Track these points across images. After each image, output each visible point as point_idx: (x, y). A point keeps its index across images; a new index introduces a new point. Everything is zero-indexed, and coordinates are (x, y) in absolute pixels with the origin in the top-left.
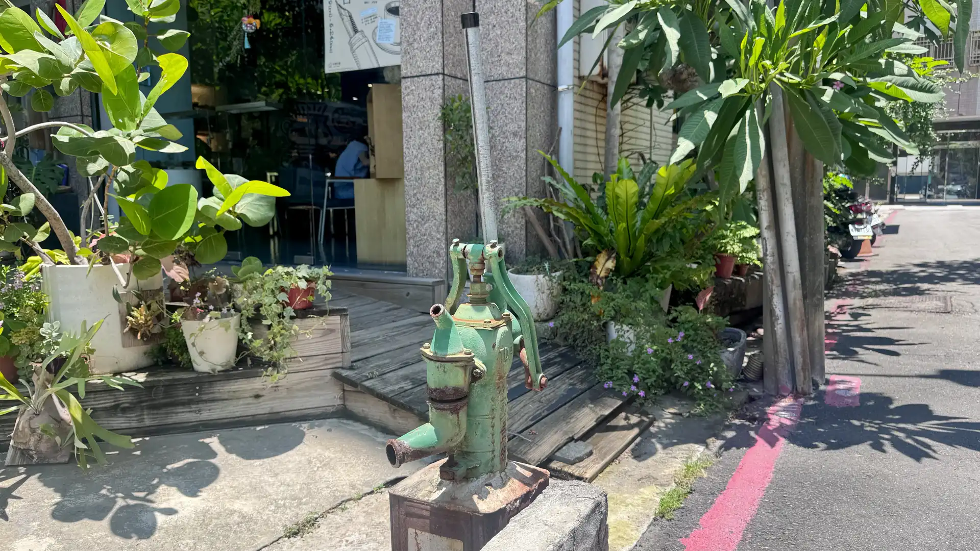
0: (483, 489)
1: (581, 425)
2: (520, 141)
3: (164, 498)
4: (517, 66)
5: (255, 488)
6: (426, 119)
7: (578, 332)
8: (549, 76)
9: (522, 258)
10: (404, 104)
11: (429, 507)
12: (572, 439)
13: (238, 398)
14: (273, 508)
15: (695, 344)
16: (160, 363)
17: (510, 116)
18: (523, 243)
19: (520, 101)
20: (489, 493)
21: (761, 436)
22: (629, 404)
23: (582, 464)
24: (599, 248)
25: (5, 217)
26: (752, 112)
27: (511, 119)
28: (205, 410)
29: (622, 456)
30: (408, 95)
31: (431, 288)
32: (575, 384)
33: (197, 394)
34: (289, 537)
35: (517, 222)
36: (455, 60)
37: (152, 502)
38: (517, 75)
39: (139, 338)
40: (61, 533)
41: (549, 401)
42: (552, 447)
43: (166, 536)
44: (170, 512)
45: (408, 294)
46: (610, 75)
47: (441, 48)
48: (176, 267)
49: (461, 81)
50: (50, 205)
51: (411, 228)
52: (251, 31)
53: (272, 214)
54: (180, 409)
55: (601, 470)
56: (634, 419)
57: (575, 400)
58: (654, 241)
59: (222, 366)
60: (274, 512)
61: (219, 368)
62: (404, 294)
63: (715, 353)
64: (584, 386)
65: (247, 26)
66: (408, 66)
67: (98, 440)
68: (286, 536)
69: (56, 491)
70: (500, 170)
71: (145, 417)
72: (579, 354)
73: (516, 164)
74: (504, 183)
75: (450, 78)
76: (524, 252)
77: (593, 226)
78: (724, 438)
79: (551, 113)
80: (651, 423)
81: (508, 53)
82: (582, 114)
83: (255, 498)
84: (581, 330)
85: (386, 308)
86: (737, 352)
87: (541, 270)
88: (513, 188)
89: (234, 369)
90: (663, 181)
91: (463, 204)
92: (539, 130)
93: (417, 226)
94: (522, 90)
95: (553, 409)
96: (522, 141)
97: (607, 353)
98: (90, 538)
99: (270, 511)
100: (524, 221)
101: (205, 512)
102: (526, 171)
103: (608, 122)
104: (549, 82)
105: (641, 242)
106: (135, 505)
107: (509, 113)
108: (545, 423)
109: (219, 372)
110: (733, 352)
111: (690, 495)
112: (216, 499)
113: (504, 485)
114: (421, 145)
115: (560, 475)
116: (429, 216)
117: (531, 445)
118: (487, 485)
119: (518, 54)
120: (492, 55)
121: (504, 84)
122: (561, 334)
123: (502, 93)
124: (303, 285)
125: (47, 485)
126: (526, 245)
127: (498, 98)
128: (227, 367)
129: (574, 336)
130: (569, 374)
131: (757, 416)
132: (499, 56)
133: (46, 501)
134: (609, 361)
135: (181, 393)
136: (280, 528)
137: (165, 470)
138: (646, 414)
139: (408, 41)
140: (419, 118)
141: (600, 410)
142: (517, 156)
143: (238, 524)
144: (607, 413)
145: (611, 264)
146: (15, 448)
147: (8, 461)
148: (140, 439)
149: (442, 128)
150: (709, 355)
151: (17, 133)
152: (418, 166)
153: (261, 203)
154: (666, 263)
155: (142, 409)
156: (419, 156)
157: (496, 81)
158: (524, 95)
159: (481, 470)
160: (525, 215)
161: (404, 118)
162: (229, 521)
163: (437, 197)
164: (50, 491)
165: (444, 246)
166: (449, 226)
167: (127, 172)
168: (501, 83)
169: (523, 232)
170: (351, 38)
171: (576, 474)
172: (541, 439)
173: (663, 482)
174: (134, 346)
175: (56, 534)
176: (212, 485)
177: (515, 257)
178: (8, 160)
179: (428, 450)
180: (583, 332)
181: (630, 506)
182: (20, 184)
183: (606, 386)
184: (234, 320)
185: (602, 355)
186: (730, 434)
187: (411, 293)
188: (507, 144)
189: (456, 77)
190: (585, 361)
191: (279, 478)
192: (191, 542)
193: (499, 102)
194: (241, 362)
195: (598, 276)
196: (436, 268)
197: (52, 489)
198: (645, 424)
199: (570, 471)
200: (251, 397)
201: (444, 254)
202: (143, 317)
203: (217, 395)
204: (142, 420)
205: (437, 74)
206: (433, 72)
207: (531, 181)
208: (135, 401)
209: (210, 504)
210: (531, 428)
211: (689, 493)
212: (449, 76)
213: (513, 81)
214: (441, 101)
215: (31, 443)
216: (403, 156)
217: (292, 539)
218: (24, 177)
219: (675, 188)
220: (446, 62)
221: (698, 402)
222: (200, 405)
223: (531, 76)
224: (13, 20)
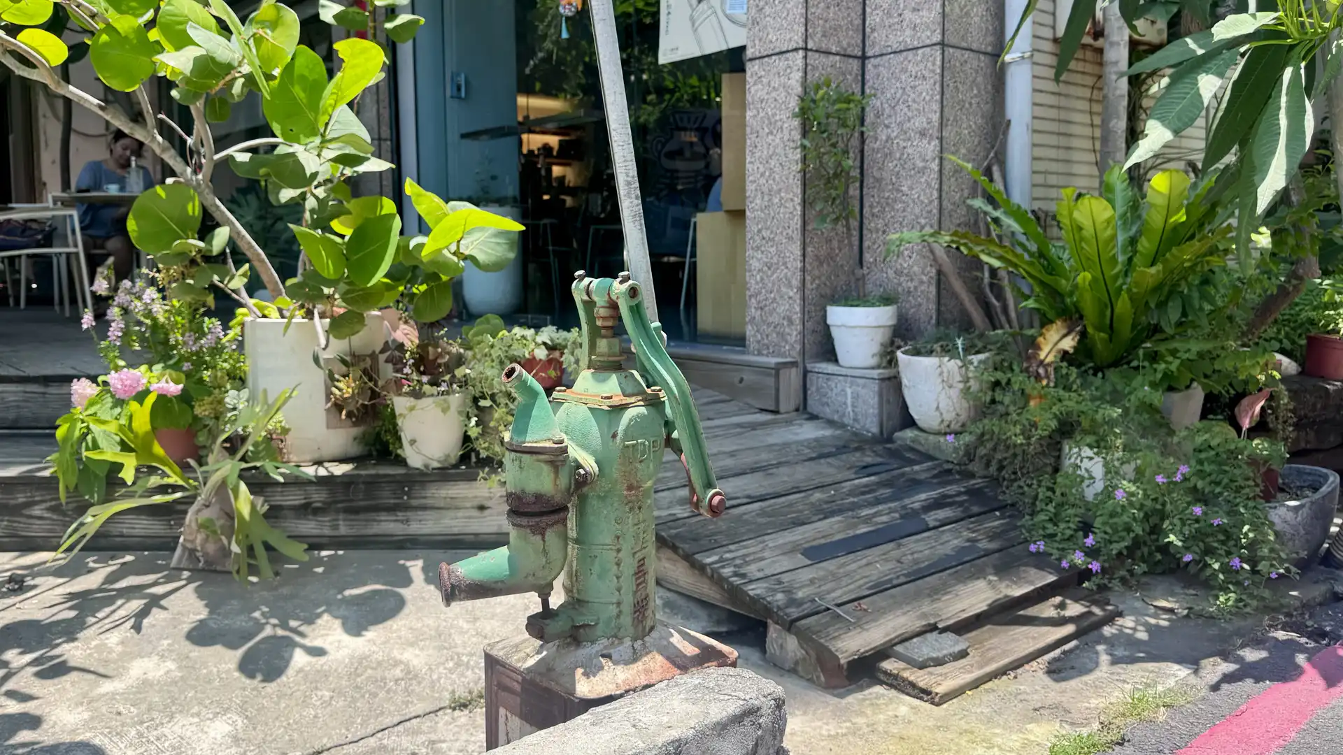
0: (595, 661)
1: (960, 606)
2: (929, 143)
3: (322, 632)
4: (928, 27)
5: (440, 636)
6: (778, 118)
7: (1006, 455)
8: (990, 39)
9: (931, 329)
10: (749, 98)
11: (520, 678)
12: (933, 628)
13: (458, 508)
14: (451, 664)
15: (1218, 490)
16: (375, 453)
17: (915, 106)
18: (933, 306)
19: (932, 81)
20: (602, 668)
21: (1314, 666)
22: (1072, 582)
23: (939, 670)
24: (1050, 315)
25: (198, 256)
26: (1297, 69)
27: (918, 110)
28: (416, 520)
29: (1027, 667)
30: (755, 84)
31: (773, 372)
32: (977, 541)
33: (405, 498)
34: (454, 709)
35: (923, 273)
36: (828, 26)
37: (302, 635)
38: (928, 42)
39: (343, 417)
40: (188, 657)
41: (916, 562)
42: (887, 635)
43: (303, 682)
44: (318, 652)
45: (741, 380)
46: (1106, 33)
47: (804, 11)
48: (403, 326)
49: (838, 58)
50: (254, 243)
51: (753, 282)
52: (570, 14)
53: (512, 255)
54: (383, 516)
55: (976, 684)
56: (1074, 609)
57: (968, 565)
58: (1152, 305)
59: (439, 462)
60: (451, 671)
61: (436, 465)
62: (737, 380)
63: (1255, 507)
64: (993, 545)
65: (565, 8)
66: (757, 42)
67: (268, 547)
68: (450, 707)
69: (207, 606)
70: (898, 191)
71: (341, 523)
72: (1004, 493)
73: (923, 180)
74: (904, 211)
75: (817, 55)
76: (933, 321)
77: (1047, 279)
78: (1240, 660)
79: (994, 99)
80: (1109, 619)
81: (915, 10)
82: (1062, 98)
83: (434, 648)
84: (1011, 451)
85: (705, 400)
86: (1305, 510)
87: (949, 351)
88: (917, 217)
89: (456, 466)
90: (1161, 201)
91: (835, 244)
92: (969, 126)
93: (762, 279)
94: (934, 64)
95: (918, 575)
96: (933, 143)
97: (1049, 494)
98: (215, 670)
99: (445, 668)
100: (934, 271)
101: (363, 658)
102: (940, 190)
103: (1106, 108)
104: (989, 49)
105: (1123, 305)
106: (283, 637)
107: (914, 101)
108: (893, 596)
109: (434, 469)
110: (1296, 509)
111: (1117, 748)
112: (384, 643)
113: (635, 660)
114: (771, 157)
115: (895, 683)
116: (778, 264)
117: (849, 626)
118: (603, 656)
119: (930, 10)
120: (889, 15)
121: (906, 58)
122: (982, 457)
123: (904, 70)
124: (541, 354)
125: (201, 597)
126: (939, 311)
127: (898, 79)
128: (446, 465)
129: (1000, 461)
130: (972, 523)
131: (1328, 629)
132: (900, 15)
133: (191, 616)
134: (1051, 508)
135: (386, 494)
136: (447, 695)
137: (339, 597)
138: (1102, 604)
139: (757, 6)
140: (769, 119)
141: (1007, 586)
142: (925, 168)
143: (397, 680)
144: (1017, 592)
145: (1068, 344)
146: (184, 548)
147: (174, 563)
148: (332, 552)
149: (799, 130)
150: (1242, 510)
151: (216, 157)
152: (765, 190)
153: (498, 240)
154: (1175, 345)
155: (338, 511)
156: (767, 174)
157: (895, 52)
158: (938, 71)
159: (599, 630)
160: (935, 260)
161: (748, 118)
162: (388, 675)
163: (790, 233)
164: (200, 605)
165: (798, 309)
166: (808, 278)
167: (316, 198)
168: (901, 57)
169: (933, 289)
170: (693, 10)
171: (922, 684)
172: (875, 620)
173: (1076, 716)
174: (340, 427)
175: (182, 659)
176: (389, 623)
177: (919, 327)
178: (203, 186)
179: (493, 586)
180: (1015, 455)
181: (996, 749)
182: (217, 215)
183: (1033, 548)
184: (456, 399)
185: (1041, 496)
186: (1252, 655)
187: (745, 377)
188: (910, 151)
189: (828, 53)
190: (1013, 505)
191: (478, 624)
192: (327, 694)
193: (898, 85)
194: (464, 458)
195: (1041, 363)
196: (787, 342)
197: (204, 602)
198: (1093, 619)
199: (912, 678)
200: (473, 508)
201: (798, 322)
202: (350, 390)
203: (429, 502)
204: (336, 527)
205: (796, 50)
206: (790, 48)
207: (950, 207)
208: (329, 500)
209: (374, 648)
210: (861, 602)
211: (1118, 744)
212: (817, 51)
213: (920, 52)
214: (800, 89)
215: (198, 541)
216: (745, 174)
217: (457, 713)
218: (223, 208)
219: (1187, 213)
220: (810, 31)
221: (1214, 592)
222: (409, 514)
223: (951, 39)
224: (176, 12)
